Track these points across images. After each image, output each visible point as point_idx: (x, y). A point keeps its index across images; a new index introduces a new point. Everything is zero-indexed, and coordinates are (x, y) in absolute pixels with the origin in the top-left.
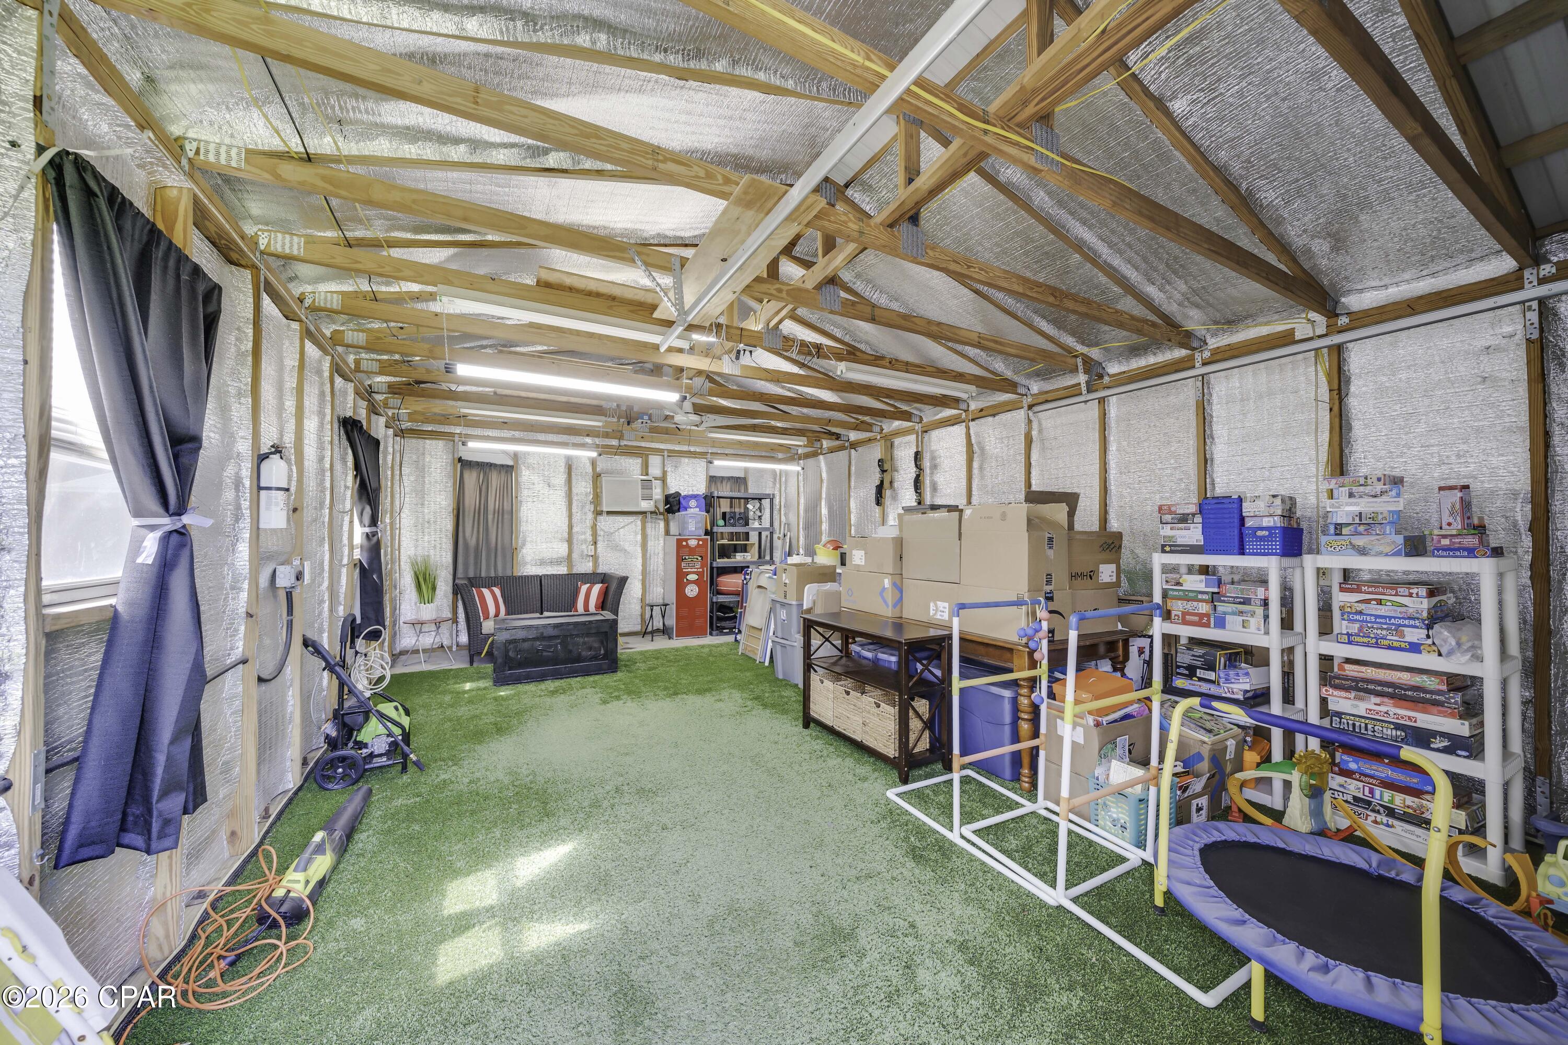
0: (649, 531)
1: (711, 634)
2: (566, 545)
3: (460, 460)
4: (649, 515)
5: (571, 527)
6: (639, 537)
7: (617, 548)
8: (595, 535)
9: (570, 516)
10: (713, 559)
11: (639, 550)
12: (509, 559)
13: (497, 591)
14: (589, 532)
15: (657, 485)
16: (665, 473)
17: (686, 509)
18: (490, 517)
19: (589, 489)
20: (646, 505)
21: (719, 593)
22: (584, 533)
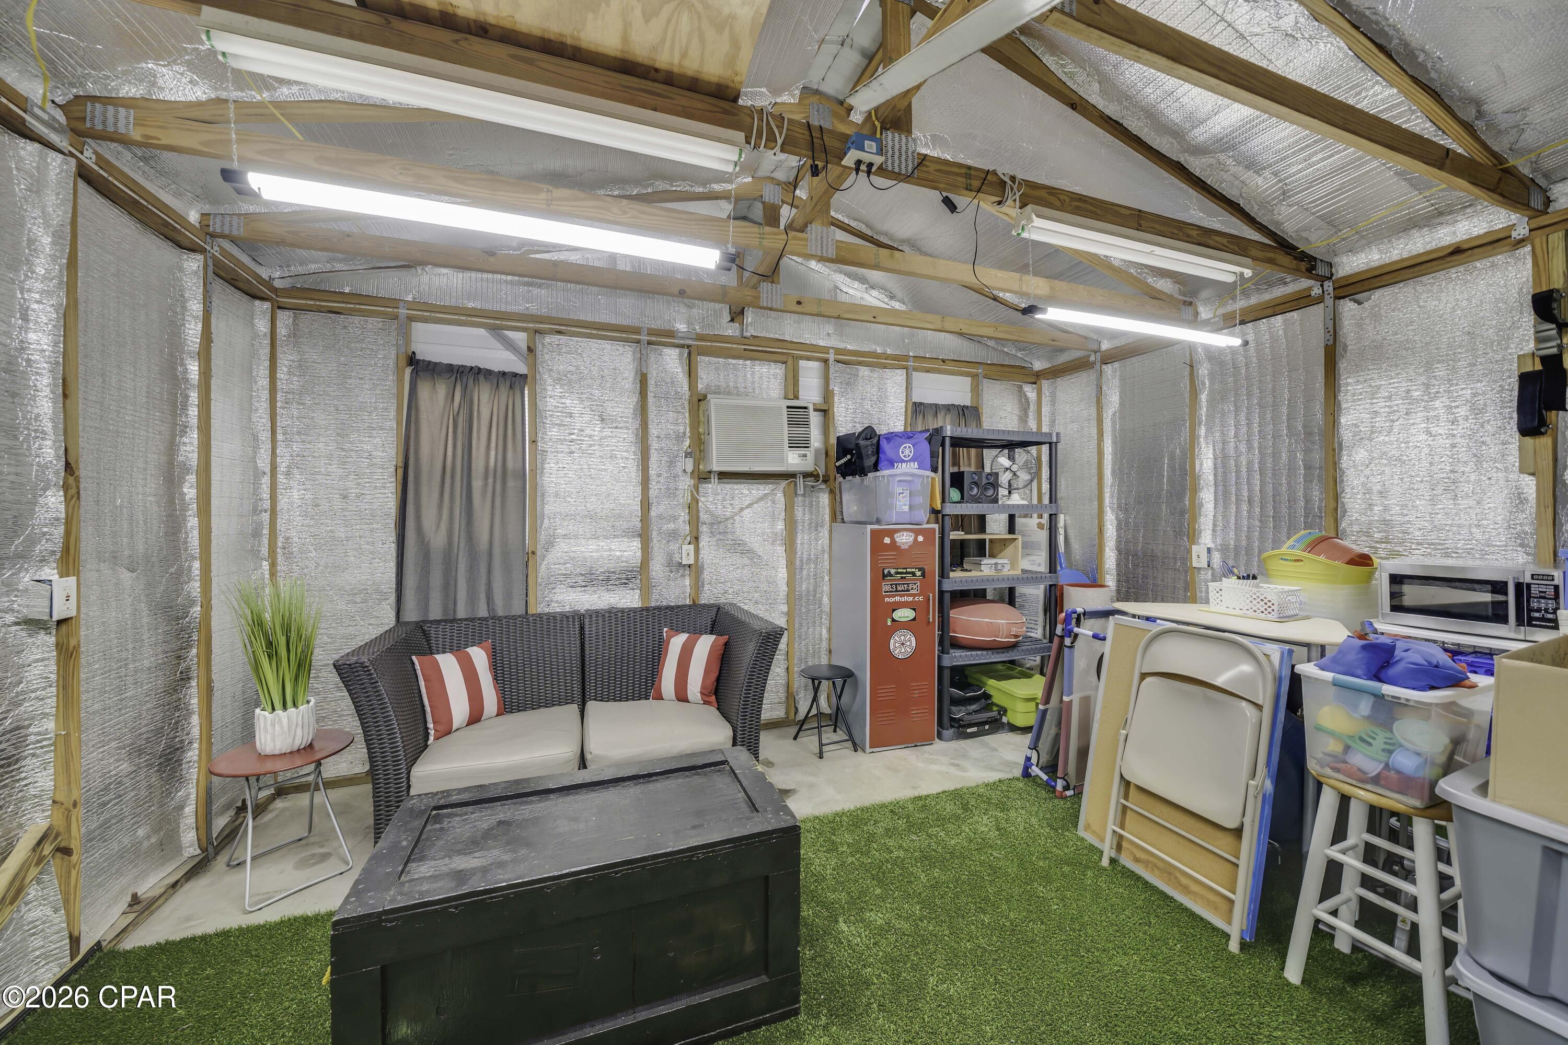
0: (799, 513)
1: (940, 736)
2: (636, 544)
3: (412, 360)
4: (800, 481)
5: (646, 505)
6: (780, 526)
7: (739, 548)
8: (694, 521)
9: (645, 483)
10: (943, 575)
11: (780, 550)
12: (518, 575)
13: (479, 656)
14: (684, 515)
15: (815, 419)
16: (827, 395)
17: (891, 463)
18: (477, 484)
19: (684, 426)
20: (793, 460)
21: (957, 644)
22: (675, 518)
